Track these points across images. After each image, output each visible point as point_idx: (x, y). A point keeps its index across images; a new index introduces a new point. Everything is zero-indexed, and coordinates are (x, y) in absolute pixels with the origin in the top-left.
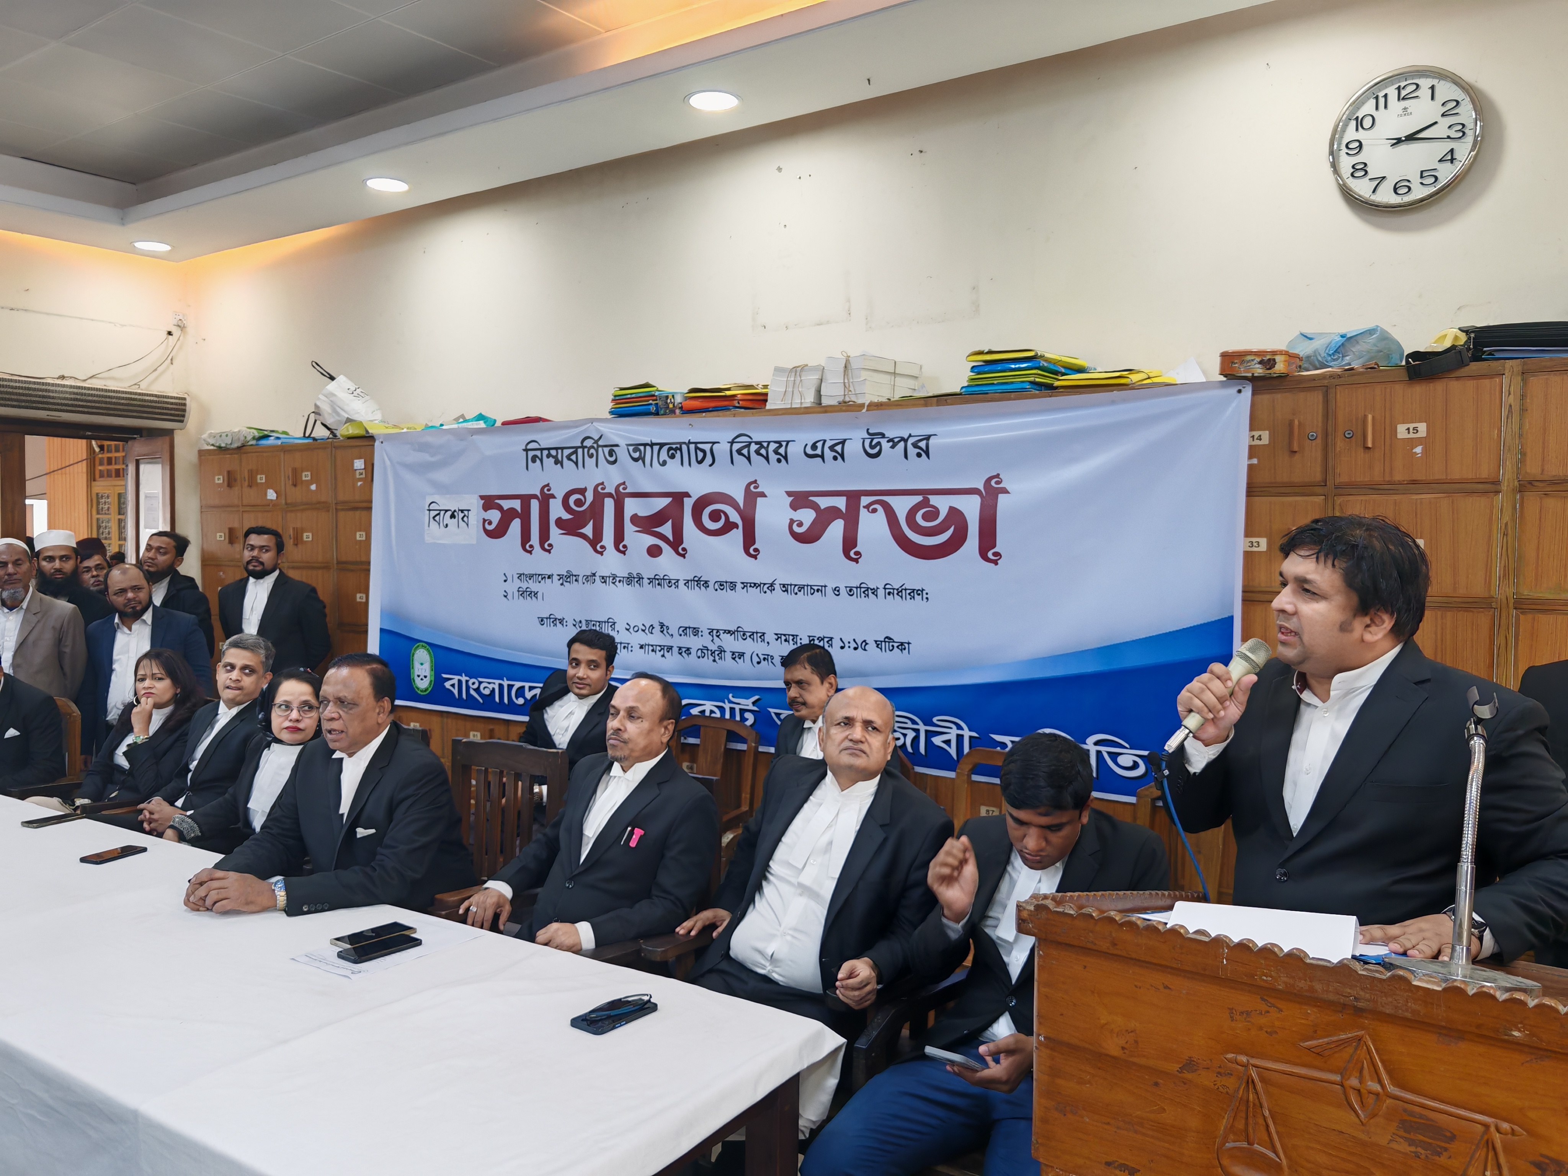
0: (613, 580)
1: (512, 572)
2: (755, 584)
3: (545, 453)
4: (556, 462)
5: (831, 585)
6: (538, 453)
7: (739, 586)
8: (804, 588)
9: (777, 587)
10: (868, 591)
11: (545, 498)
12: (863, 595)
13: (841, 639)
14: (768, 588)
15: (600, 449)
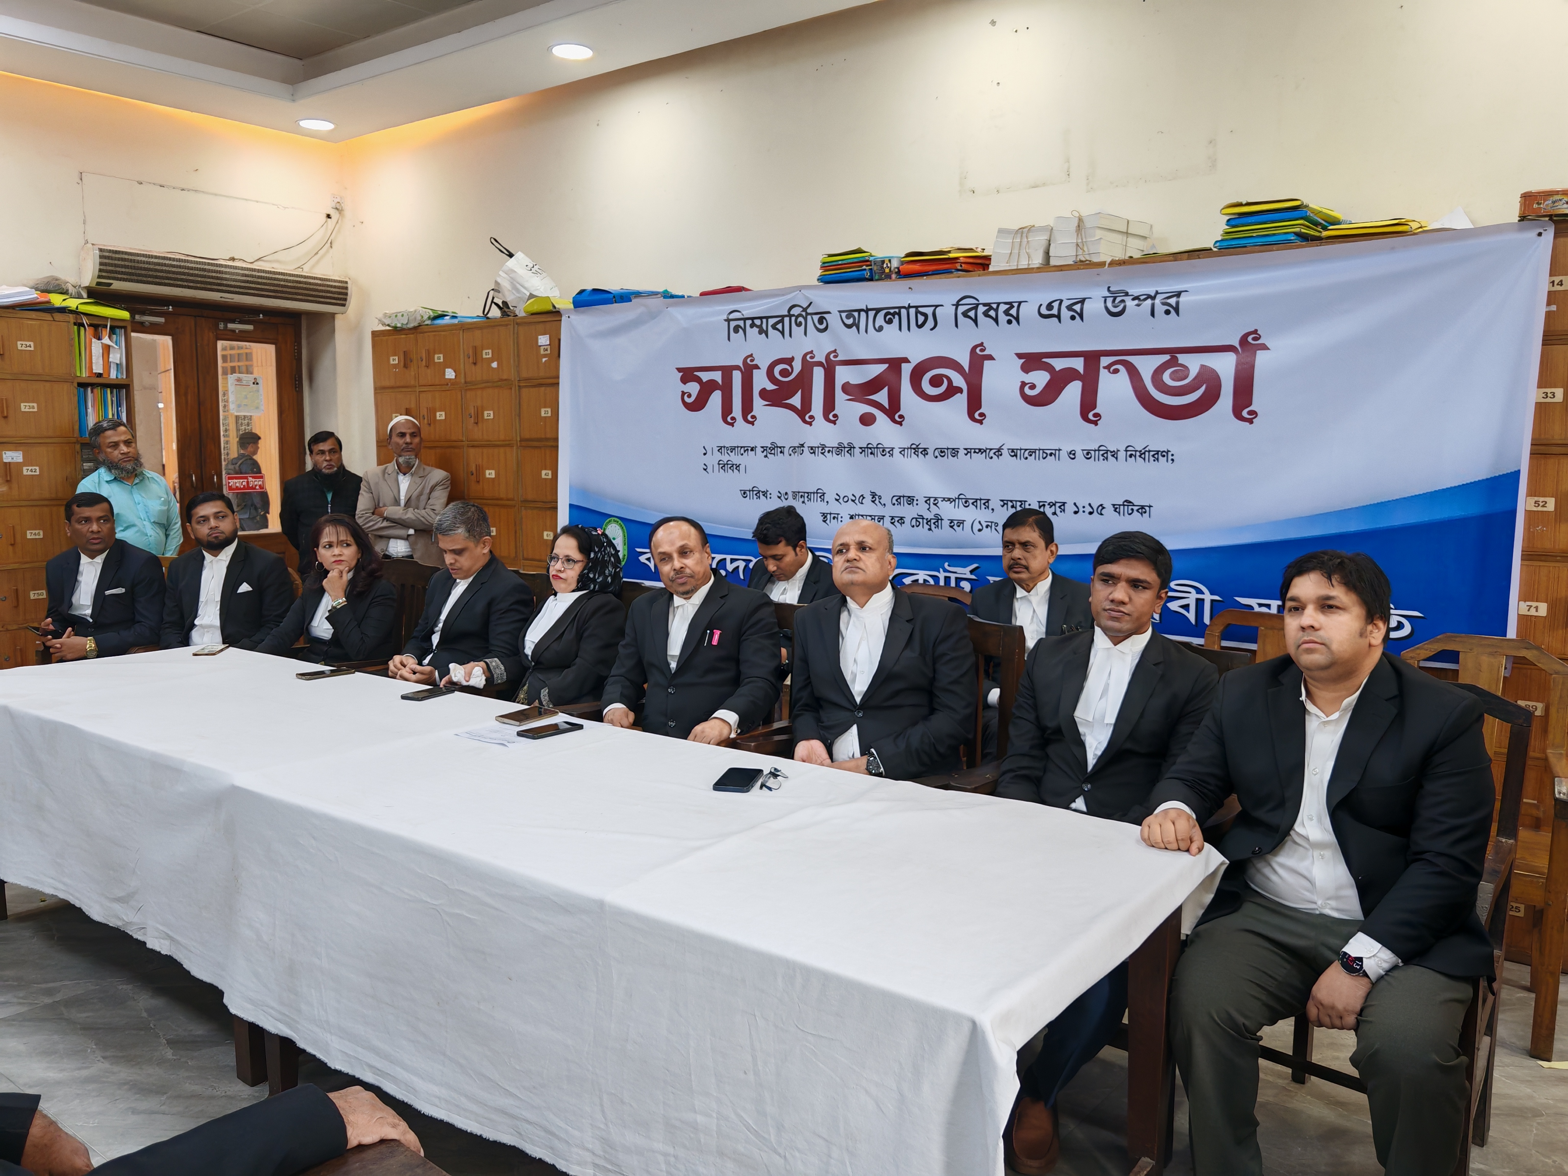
0: (822, 450)
1: (713, 444)
2: (980, 450)
3: (749, 322)
4: (760, 333)
5: (1067, 448)
6: (741, 323)
7: (962, 452)
8: (1035, 452)
9: (1005, 452)
10: (1107, 454)
11: (748, 369)
12: (1101, 458)
13: (1075, 504)
14: (994, 453)
15: (809, 317)
